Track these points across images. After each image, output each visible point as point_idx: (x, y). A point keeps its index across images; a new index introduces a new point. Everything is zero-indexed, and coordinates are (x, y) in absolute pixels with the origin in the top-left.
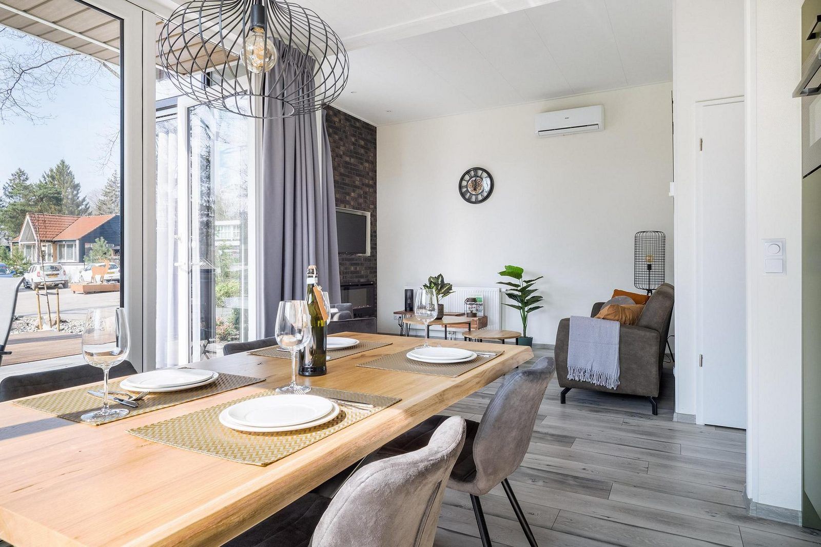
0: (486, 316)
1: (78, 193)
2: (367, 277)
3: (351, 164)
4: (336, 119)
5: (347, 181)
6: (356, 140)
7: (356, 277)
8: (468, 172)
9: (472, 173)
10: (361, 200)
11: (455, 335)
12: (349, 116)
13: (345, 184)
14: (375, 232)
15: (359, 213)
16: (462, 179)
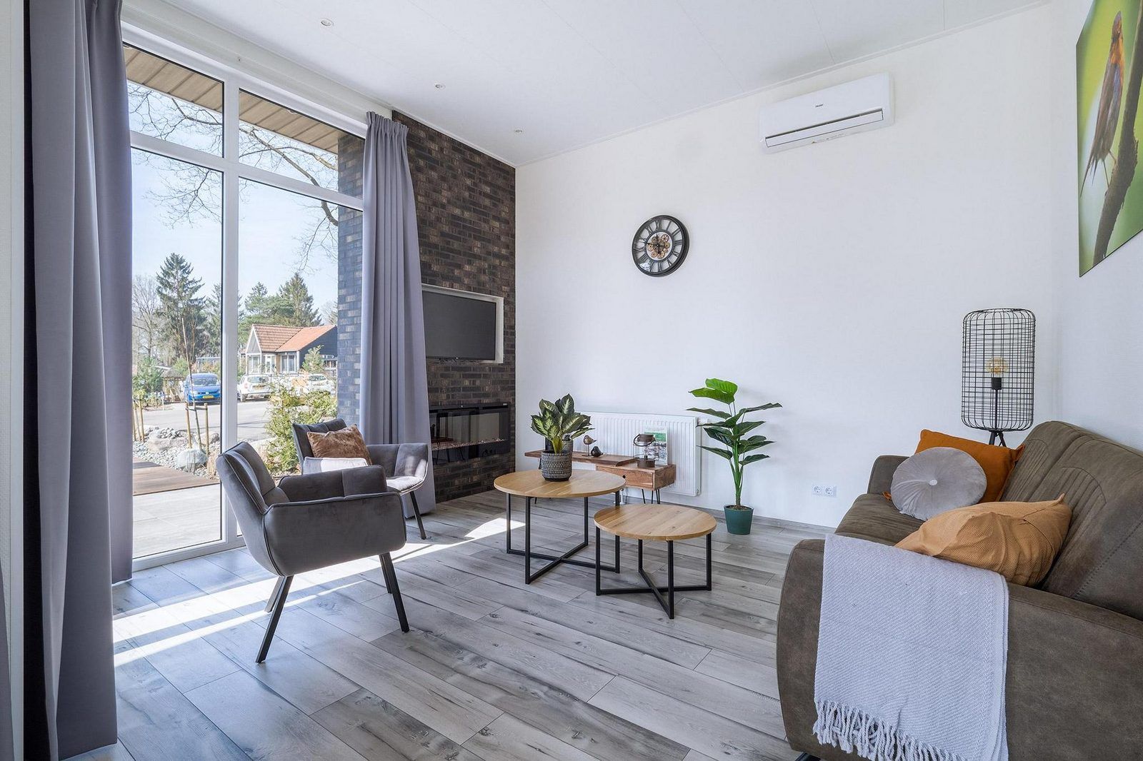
0: (672, 465)
1: (310, 306)
2: (495, 395)
3: (465, 220)
4: (434, 147)
5: (456, 245)
6: (475, 184)
7: (475, 395)
8: (646, 225)
9: (654, 226)
10: (484, 278)
11: (627, 491)
12: (460, 144)
13: (452, 251)
14: (513, 327)
15: (487, 298)
16: (637, 237)
